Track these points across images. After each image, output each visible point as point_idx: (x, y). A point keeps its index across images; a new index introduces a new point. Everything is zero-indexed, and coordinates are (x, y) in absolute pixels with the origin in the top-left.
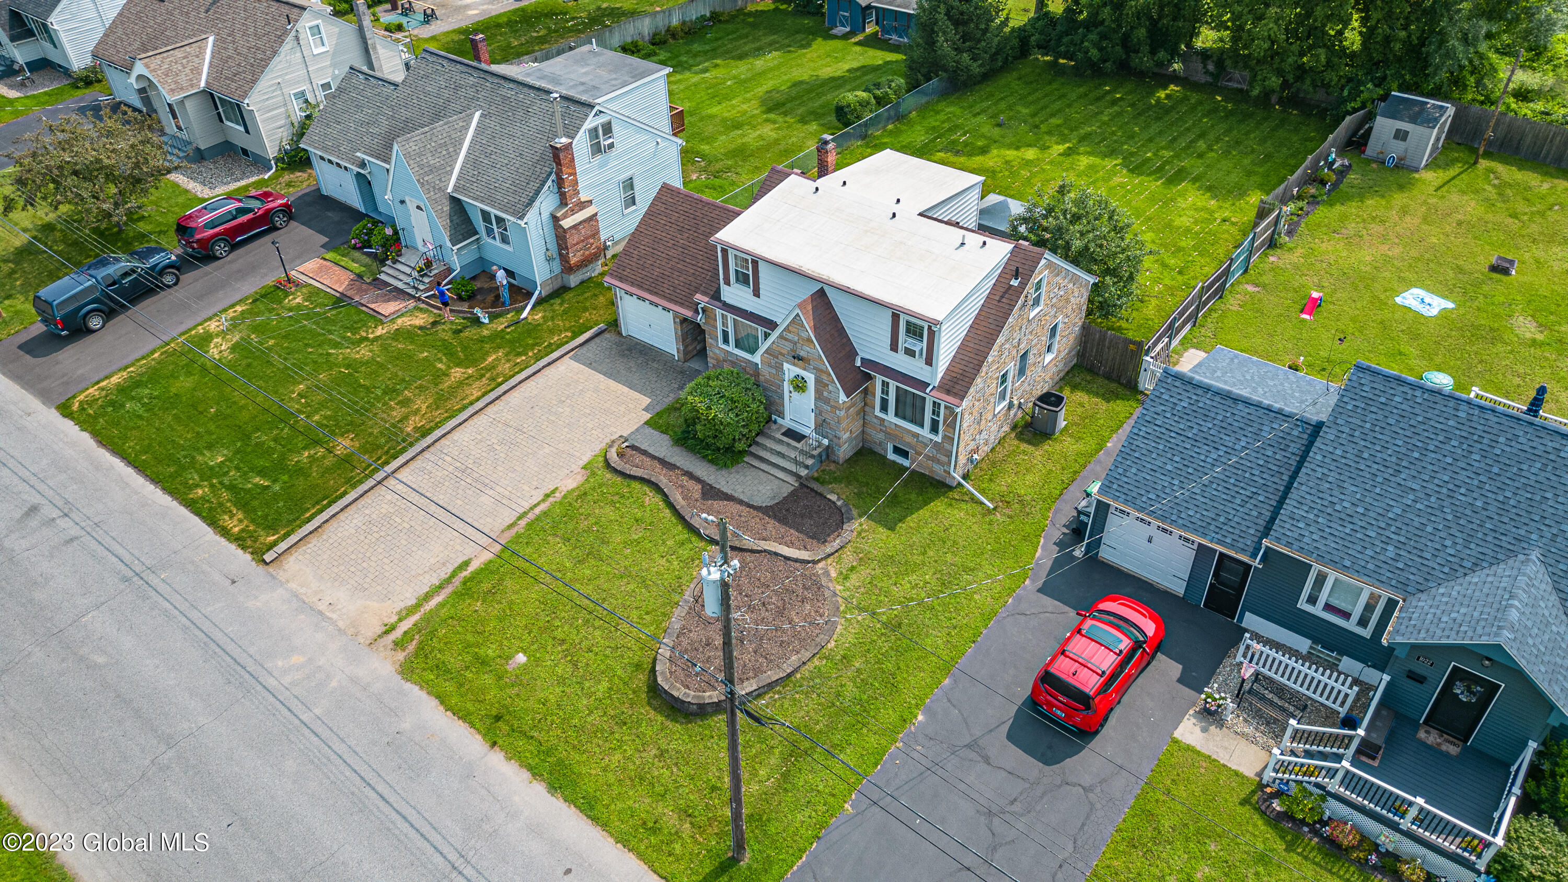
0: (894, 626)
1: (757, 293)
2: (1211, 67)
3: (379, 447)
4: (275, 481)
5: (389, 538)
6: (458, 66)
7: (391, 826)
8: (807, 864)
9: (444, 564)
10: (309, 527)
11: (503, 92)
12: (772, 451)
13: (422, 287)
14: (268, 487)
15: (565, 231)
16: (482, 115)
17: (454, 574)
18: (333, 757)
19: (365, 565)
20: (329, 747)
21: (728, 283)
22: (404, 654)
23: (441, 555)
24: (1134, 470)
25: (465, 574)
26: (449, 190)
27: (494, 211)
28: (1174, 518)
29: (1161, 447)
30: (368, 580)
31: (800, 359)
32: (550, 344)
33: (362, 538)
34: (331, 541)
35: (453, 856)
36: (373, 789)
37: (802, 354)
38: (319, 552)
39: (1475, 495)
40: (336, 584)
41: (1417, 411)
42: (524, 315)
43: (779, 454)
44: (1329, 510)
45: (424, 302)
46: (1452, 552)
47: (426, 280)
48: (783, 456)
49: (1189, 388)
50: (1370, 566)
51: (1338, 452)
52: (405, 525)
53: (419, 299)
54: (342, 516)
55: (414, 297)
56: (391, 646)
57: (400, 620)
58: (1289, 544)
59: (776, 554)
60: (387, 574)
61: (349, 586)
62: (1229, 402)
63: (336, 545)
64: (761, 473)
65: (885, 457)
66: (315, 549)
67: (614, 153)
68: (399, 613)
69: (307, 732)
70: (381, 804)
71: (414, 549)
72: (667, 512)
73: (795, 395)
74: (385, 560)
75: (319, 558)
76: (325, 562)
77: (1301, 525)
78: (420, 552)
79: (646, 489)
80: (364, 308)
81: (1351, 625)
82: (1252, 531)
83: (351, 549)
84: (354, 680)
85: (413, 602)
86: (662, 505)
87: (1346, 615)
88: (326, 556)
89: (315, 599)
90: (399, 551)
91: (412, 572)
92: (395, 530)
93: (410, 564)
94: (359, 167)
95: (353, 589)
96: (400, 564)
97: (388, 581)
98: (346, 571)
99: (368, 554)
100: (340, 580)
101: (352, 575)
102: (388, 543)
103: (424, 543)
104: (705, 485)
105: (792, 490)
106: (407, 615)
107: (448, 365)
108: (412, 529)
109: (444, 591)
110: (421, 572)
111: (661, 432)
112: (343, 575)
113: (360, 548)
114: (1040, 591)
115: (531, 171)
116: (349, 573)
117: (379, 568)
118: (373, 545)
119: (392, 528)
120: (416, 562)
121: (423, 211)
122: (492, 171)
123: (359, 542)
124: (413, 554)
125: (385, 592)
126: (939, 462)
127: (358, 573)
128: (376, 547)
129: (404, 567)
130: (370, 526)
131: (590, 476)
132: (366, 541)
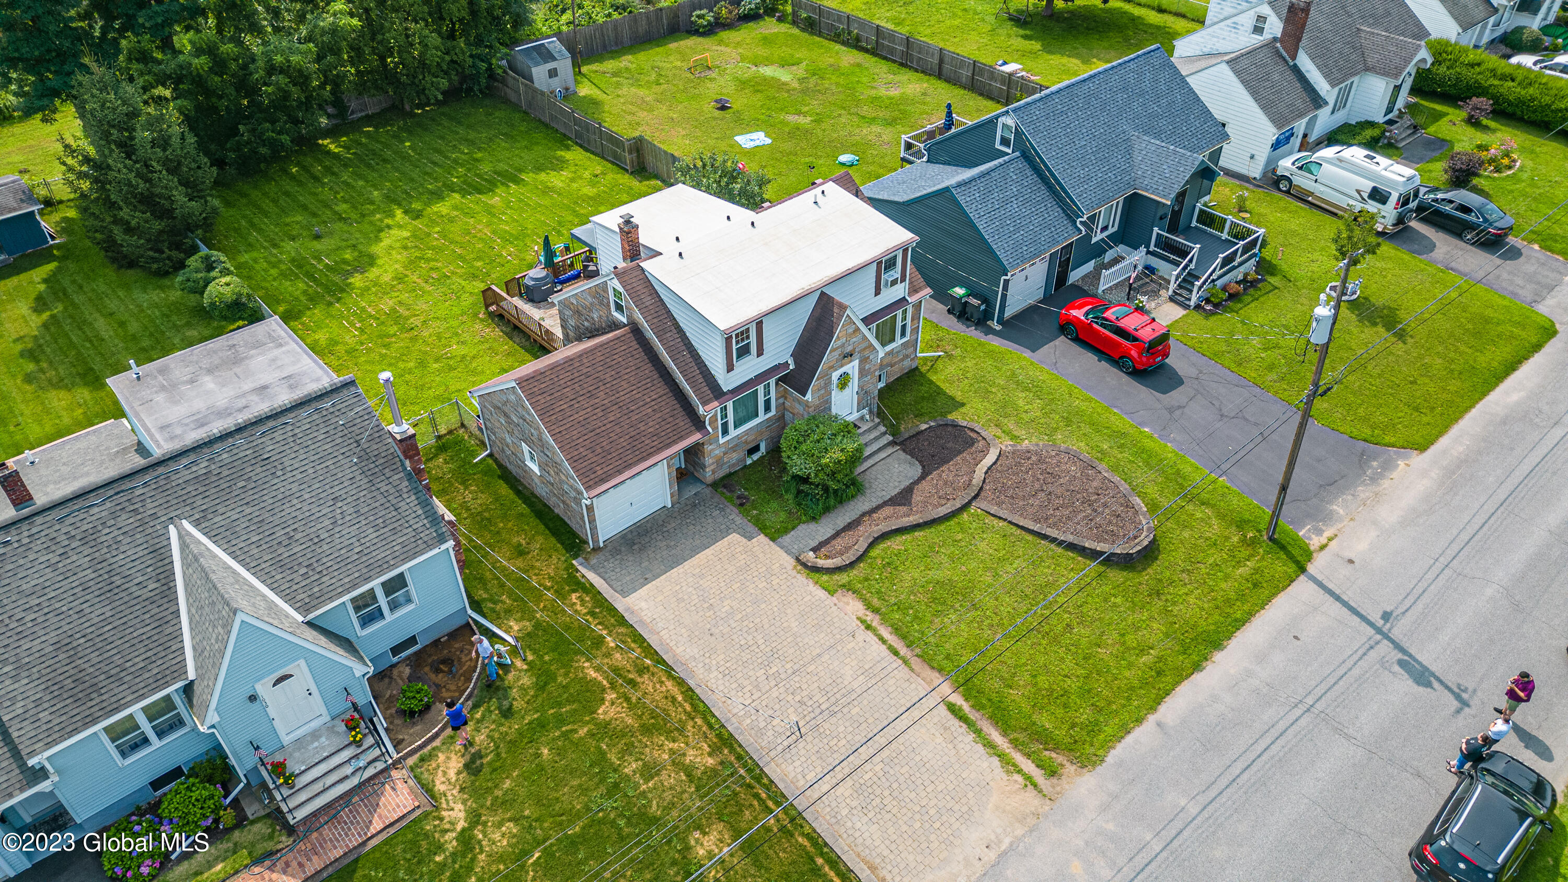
1: (761, 353)
5: (895, 785)
7: (1277, 758)
9: (946, 728)
17: (963, 719)
18: (1206, 814)
19: (932, 812)
20: (1194, 819)
21: (731, 368)
22: (1068, 764)
24: (1006, 245)
25: (966, 707)
26: (298, 618)
27: (382, 581)
29: (997, 224)
30: (956, 808)
33: (889, 816)
34: (886, 852)
35: (1298, 712)
36: (1238, 776)
37: (849, 349)
38: (902, 866)
40: (957, 842)
42: (507, 637)
45: (405, 758)
50: (1116, 188)
53: (395, 763)
54: (848, 842)
55: (386, 769)
56: (1054, 780)
57: (1020, 771)
58: (1093, 208)
59: (989, 468)
60: (951, 787)
61: (963, 828)
63: (893, 847)
64: (874, 468)
66: (896, 870)
68: (1009, 773)
69: (1176, 843)
70: (1254, 768)
71: (918, 758)
72: (918, 535)
73: (840, 395)
74: (929, 790)
75: (912, 865)
76: (919, 858)
78: (924, 753)
80: (375, 842)
81: (1110, 231)
82: (1065, 222)
83: (905, 828)
84: (1104, 808)
85: (995, 761)
86: (907, 537)
87: (1107, 228)
88: (911, 857)
89: (978, 865)
90: (918, 775)
91: (953, 760)
92: (883, 779)
93: (940, 763)
94: (22, 790)
95: (968, 823)
96: (938, 773)
97: (962, 785)
98: (938, 832)
99: (917, 808)
100: (951, 838)
101: (947, 825)
102: (903, 786)
103: (910, 748)
104: (885, 504)
105: (904, 451)
106: (1014, 765)
107: (588, 723)
108: (886, 761)
109: (985, 729)
110: (954, 752)
111: (793, 529)
112: (945, 836)
113: (905, 818)
114: (1033, 351)
115: (379, 497)
116: (943, 829)
117: (940, 796)
118: (903, 804)
119: (879, 783)
120: (938, 757)
121: (291, 676)
122: (325, 547)
123: (894, 819)
124: (925, 760)
125: (977, 789)
126: (907, 356)
127: (944, 818)
128: (907, 800)
129: (943, 769)
130: (870, 807)
131: (848, 587)
132: (894, 811)
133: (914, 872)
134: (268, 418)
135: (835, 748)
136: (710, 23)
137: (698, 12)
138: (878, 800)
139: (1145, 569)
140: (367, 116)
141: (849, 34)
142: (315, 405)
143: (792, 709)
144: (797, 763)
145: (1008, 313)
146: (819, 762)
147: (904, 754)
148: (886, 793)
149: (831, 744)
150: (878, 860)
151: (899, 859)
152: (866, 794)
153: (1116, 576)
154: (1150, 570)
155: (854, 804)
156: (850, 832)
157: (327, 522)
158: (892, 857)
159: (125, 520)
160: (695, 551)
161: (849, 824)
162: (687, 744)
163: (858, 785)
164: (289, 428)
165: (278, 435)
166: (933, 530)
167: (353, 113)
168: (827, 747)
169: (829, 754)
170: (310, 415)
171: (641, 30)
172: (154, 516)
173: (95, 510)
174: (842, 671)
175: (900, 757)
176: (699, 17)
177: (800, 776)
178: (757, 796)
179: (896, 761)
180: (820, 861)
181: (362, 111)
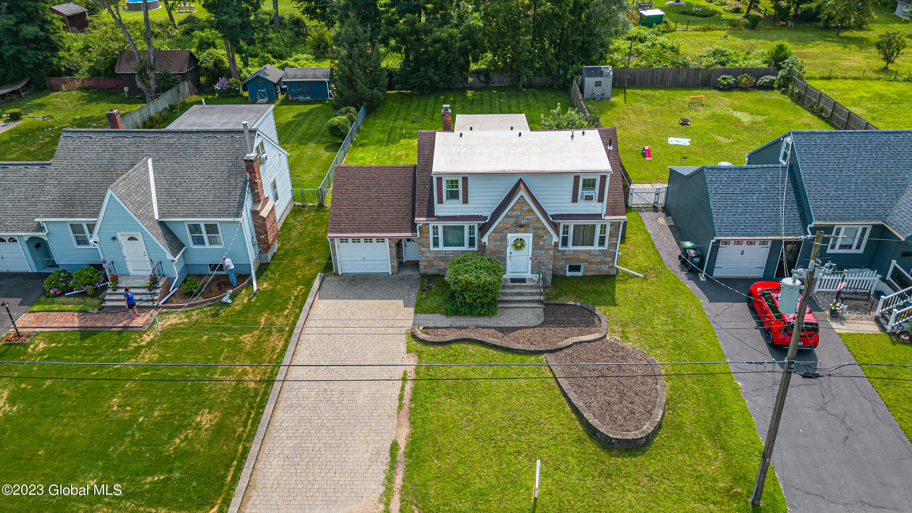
0: (677, 347)
1: (465, 201)
2: (482, 78)
3: (241, 407)
4: (170, 471)
5: (315, 460)
6: (107, 134)
8: (785, 485)
9: (378, 453)
10: (242, 484)
11: (162, 141)
12: (512, 294)
13: (156, 298)
14: (167, 479)
15: (264, 219)
16: (154, 161)
17: (393, 456)
19: (316, 486)
21: (440, 201)
23: (370, 449)
24: (725, 219)
25: (401, 451)
26: (157, 217)
27: (201, 221)
28: (759, 233)
29: (729, 203)
30: (329, 495)
31: (521, 226)
32: (296, 297)
33: (293, 471)
34: (269, 486)
37: (523, 222)
38: (268, 498)
39: (875, 168)
41: (829, 143)
42: (255, 288)
43: (517, 294)
44: (829, 198)
45: (163, 308)
46: (885, 195)
47: (158, 291)
48: (521, 294)
49: (721, 171)
50: (862, 214)
51: (813, 172)
52: (319, 445)
53: (157, 307)
54: (259, 466)
55: (152, 307)
57: (387, 505)
58: (825, 220)
59: (581, 342)
60: (341, 483)
61: (320, 507)
62: (744, 171)
63: (276, 486)
64: (515, 309)
65: (565, 277)
67: (268, 160)
68: (381, 501)
71: (344, 456)
72: (492, 352)
73: (515, 253)
74: (329, 475)
75: (272, 502)
76: (279, 502)
77: (823, 209)
78: (351, 456)
79: (464, 345)
80: (113, 329)
81: (853, 251)
82: (797, 224)
83: (293, 482)
85: (382, 489)
86: (484, 349)
87: (850, 247)
90: (333, 464)
91: (360, 471)
92: (314, 452)
93: (352, 467)
94: (33, 231)
95: (326, 507)
96: (344, 471)
97: (348, 487)
98: (305, 498)
99: (311, 478)
100: (307, 507)
101: (314, 498)
102: (319, 463)
103: (347, 449)
104: (495, 328)
105: (544, 310)
106: (389, 500)
107: (234, 336)
108: (328, 445)
109: (398, 469)
110: (367, 467)
111: (432, 313)
112: (306, 502)
113: (299, 478)
114: (710, 302)
115: (227, 184)
116: (309, 498)
117: (329, 483)
118: (307, 471)
119: (310, 452)
120: (355, 464)
121: (137, 240)
122: (190, 194)
123: (293, 474)
124: (347, 460)
125: (354, 495)
126: (605, 263)
127: (317, 494)
128: (312, 471)
129: (349, 471)
130: (291, 460)
131: (419, 354)
132: (298, 471)
133: (268, 506)
134: (211, 132)
135: (312, 421)
136: (729, 84)
137: (723, 76)
138: (299, 459)
139: (618, 456)
140: (500, 87)
141: (817, 106)
142: (233, 135)
143: (317, 390)
144: (288, 415)
145: (717, 273)
146: (297, 421)
147: (340, 449)
148: (307, 460)
149: (314, 418)
150: (260, 486)
151: (270, 494)
152: (297, 452)
153: (591, 446)
154: (620, 460)
155: (286, 452)
156: (266, 463)
157: (199, 185)
158: (268, 490)
159: (133, 148)
160: (374, 298)
161: (271, 459)
162: (253, 371)
163: (299, 445)
164: (216, 139)
165: (209, 141)
166: (503, 354)
167: (493, 83)
168: (309, 418)
169: (306, 421)
170: (228, 138)
171: (681, 79)
172: (143, 151)
173: (127, 139)
174: (363, 390)
175: (336, 449)
176: (724, 79)
177: (280, 421)
178: (249, 414)
179: (332, 449)
180: (235, 463)
181: (498, 83)
